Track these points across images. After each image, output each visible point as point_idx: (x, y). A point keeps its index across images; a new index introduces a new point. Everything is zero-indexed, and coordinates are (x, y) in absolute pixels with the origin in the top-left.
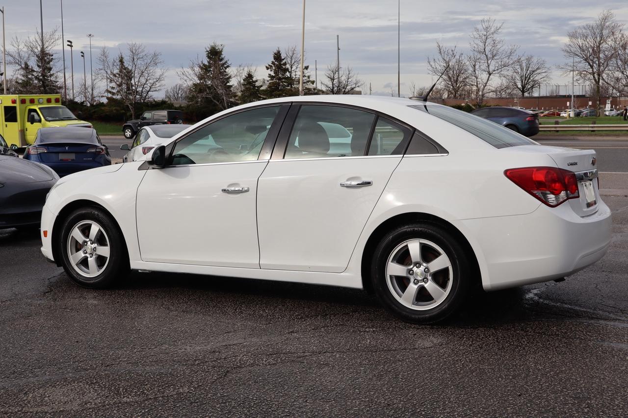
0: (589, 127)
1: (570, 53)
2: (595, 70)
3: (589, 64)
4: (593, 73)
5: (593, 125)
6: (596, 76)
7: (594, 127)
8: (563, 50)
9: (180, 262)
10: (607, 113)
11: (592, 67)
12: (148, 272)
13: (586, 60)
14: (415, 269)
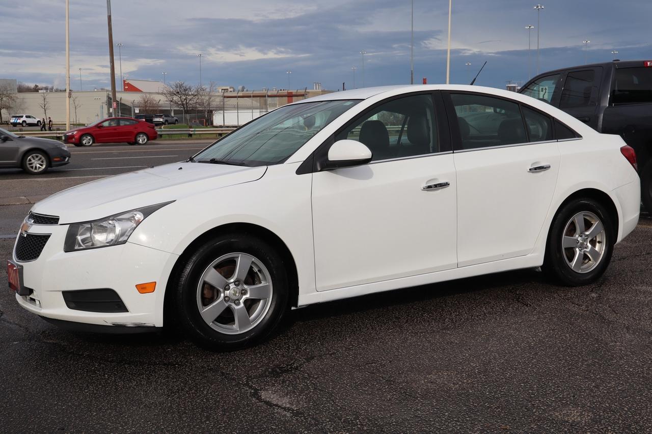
14: (579, 239)
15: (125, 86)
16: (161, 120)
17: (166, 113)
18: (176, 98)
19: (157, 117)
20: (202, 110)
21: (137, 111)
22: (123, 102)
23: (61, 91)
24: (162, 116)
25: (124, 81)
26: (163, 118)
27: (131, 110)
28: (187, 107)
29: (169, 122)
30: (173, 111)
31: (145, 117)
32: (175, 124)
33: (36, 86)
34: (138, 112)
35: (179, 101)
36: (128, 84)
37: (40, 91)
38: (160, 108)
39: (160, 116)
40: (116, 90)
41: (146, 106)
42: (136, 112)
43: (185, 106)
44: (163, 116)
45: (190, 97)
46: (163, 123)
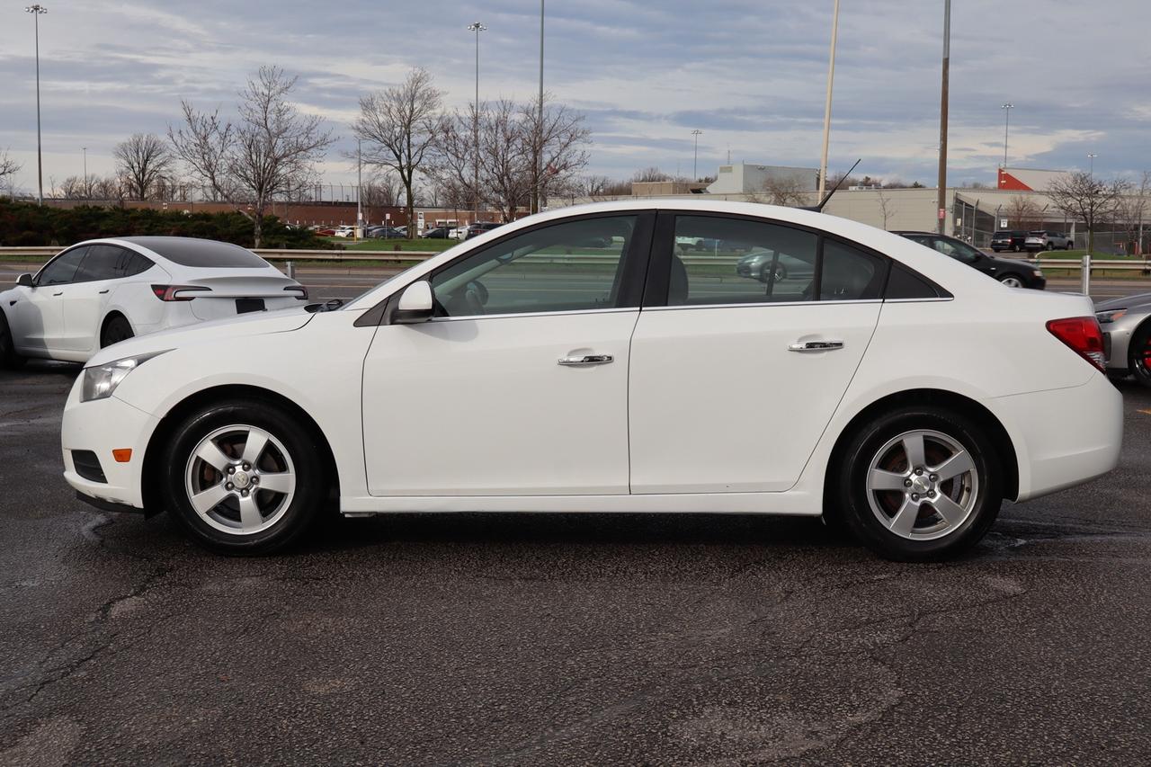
0: (333, 254)
1: (364, 131)
2: (404, 163)
3: (395, 153)
4: (401, 170)
5: (394, 252)
6: (406, 173)
7: (341, 254)
8: (353, 128)
9: (458, 494)
10: (420, 233)
11: (399, 158)
12: (366, 516)
13: (389, 146)
14: (914, 478)
15: (1000, 179)
16: (1041, 241)
17: (1053, 229)
18: (1071, 202)
19: (1033, 235)
20: (1122, 225)
21: (1004, 224)
22: (981, 208)
23: (906, 187)
24: (1042, 233)
25: (1000, 171)
26: (1044, 238)
27: (994, 221)
28: (1092, 219)
29: (1056, 244)
30: (1074, 225)
31: (1012, 235)
32: (1066, 249)
33: (868, 179)
34: (1006, 226)
35: (1078, 208)
36: (1007, 177)
37: (851, 188)
38: (1045, 220)
39: (1039, 235)
40: (947, 187)
41: (1020, 217)
42: (1002, 226)
43: (1088, 217)
44: (1045, 235)
45: (1098, 201)
46: (1042, 248)
